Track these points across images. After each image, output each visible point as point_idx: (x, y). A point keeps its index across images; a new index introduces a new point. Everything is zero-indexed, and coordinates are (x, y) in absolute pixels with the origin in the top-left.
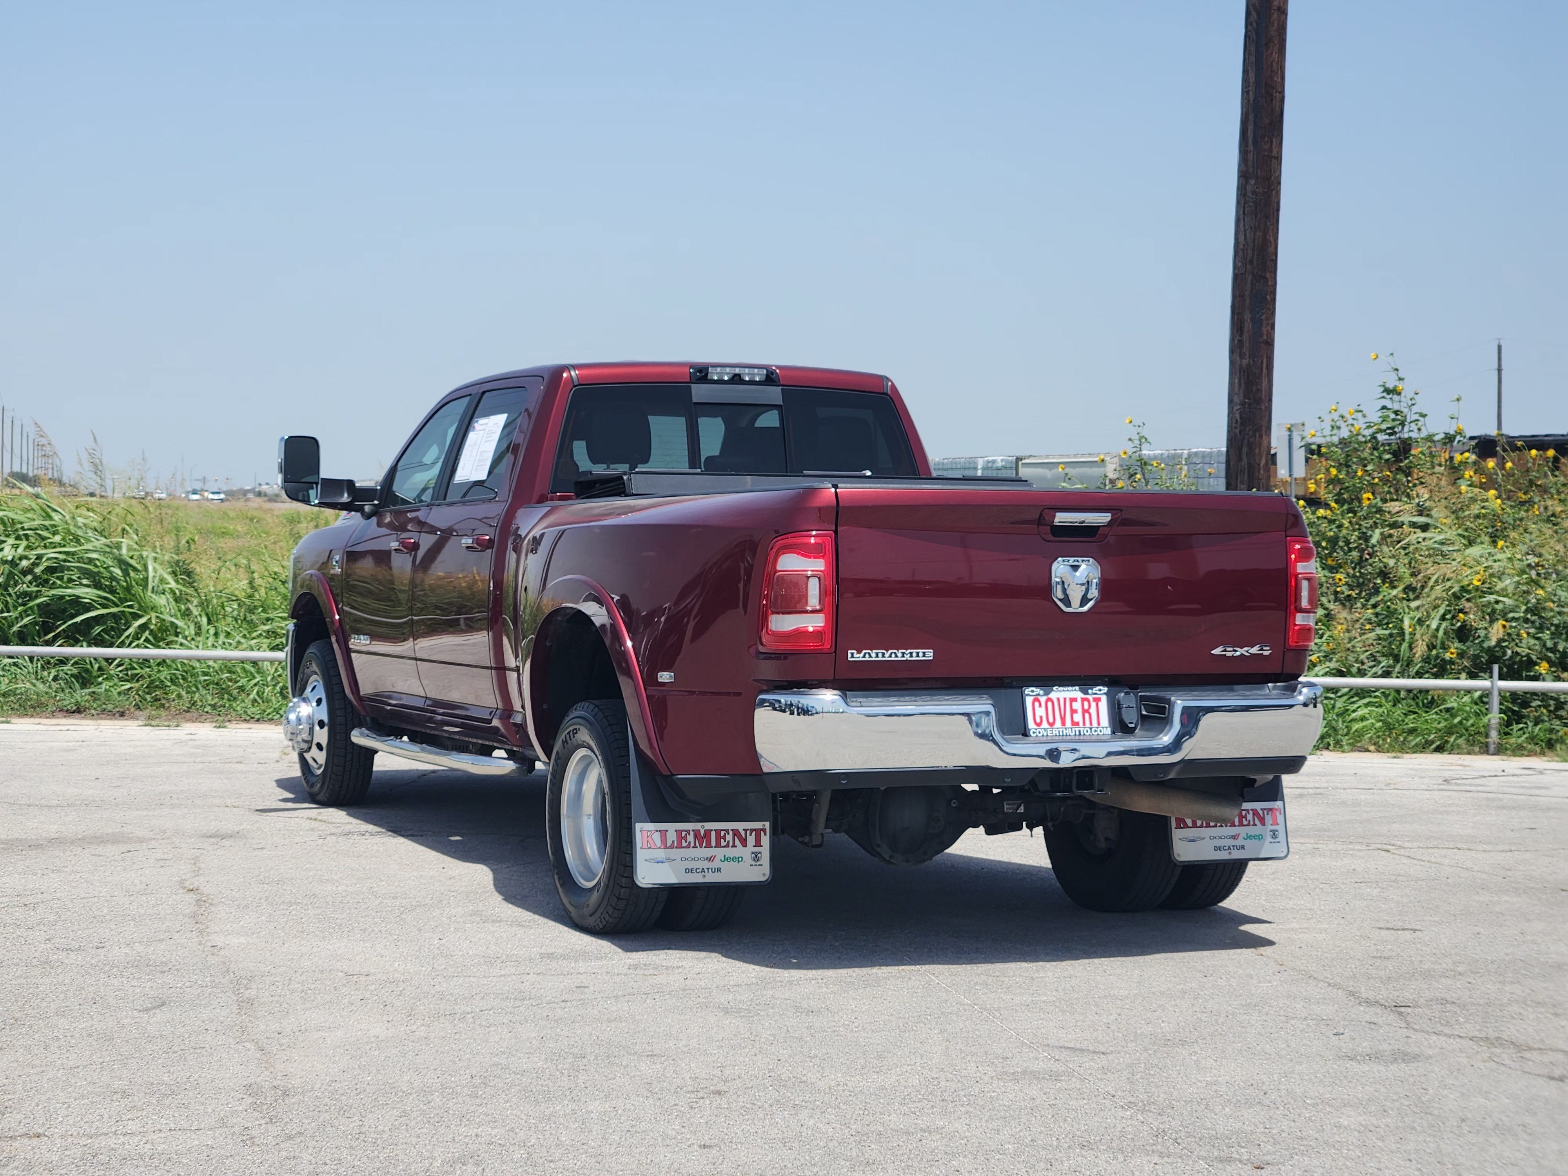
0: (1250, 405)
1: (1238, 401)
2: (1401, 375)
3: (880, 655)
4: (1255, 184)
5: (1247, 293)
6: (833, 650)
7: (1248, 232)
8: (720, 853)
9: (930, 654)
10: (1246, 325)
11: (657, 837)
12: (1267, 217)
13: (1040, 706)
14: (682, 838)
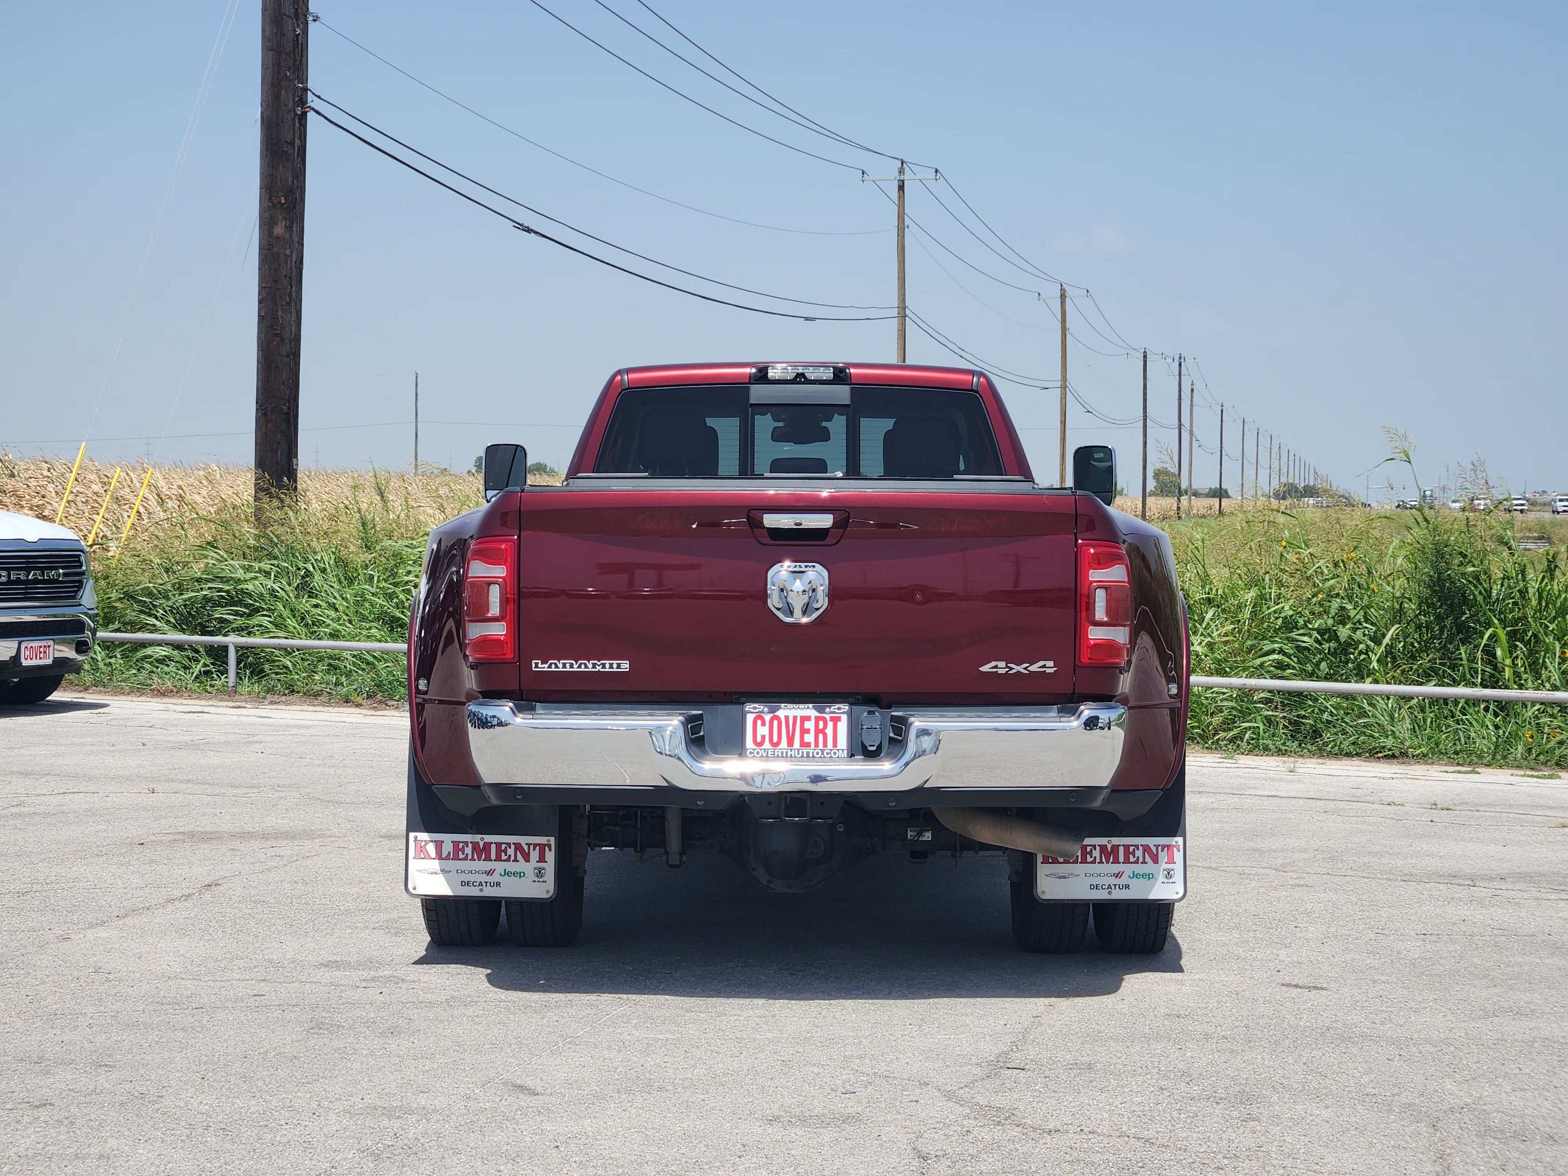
3: (568, 666)
6: (517, 659)
8: (500, 867)
9: (625, 666)
11: (431, 849)
13: (763, 724)
14: (460, 850)
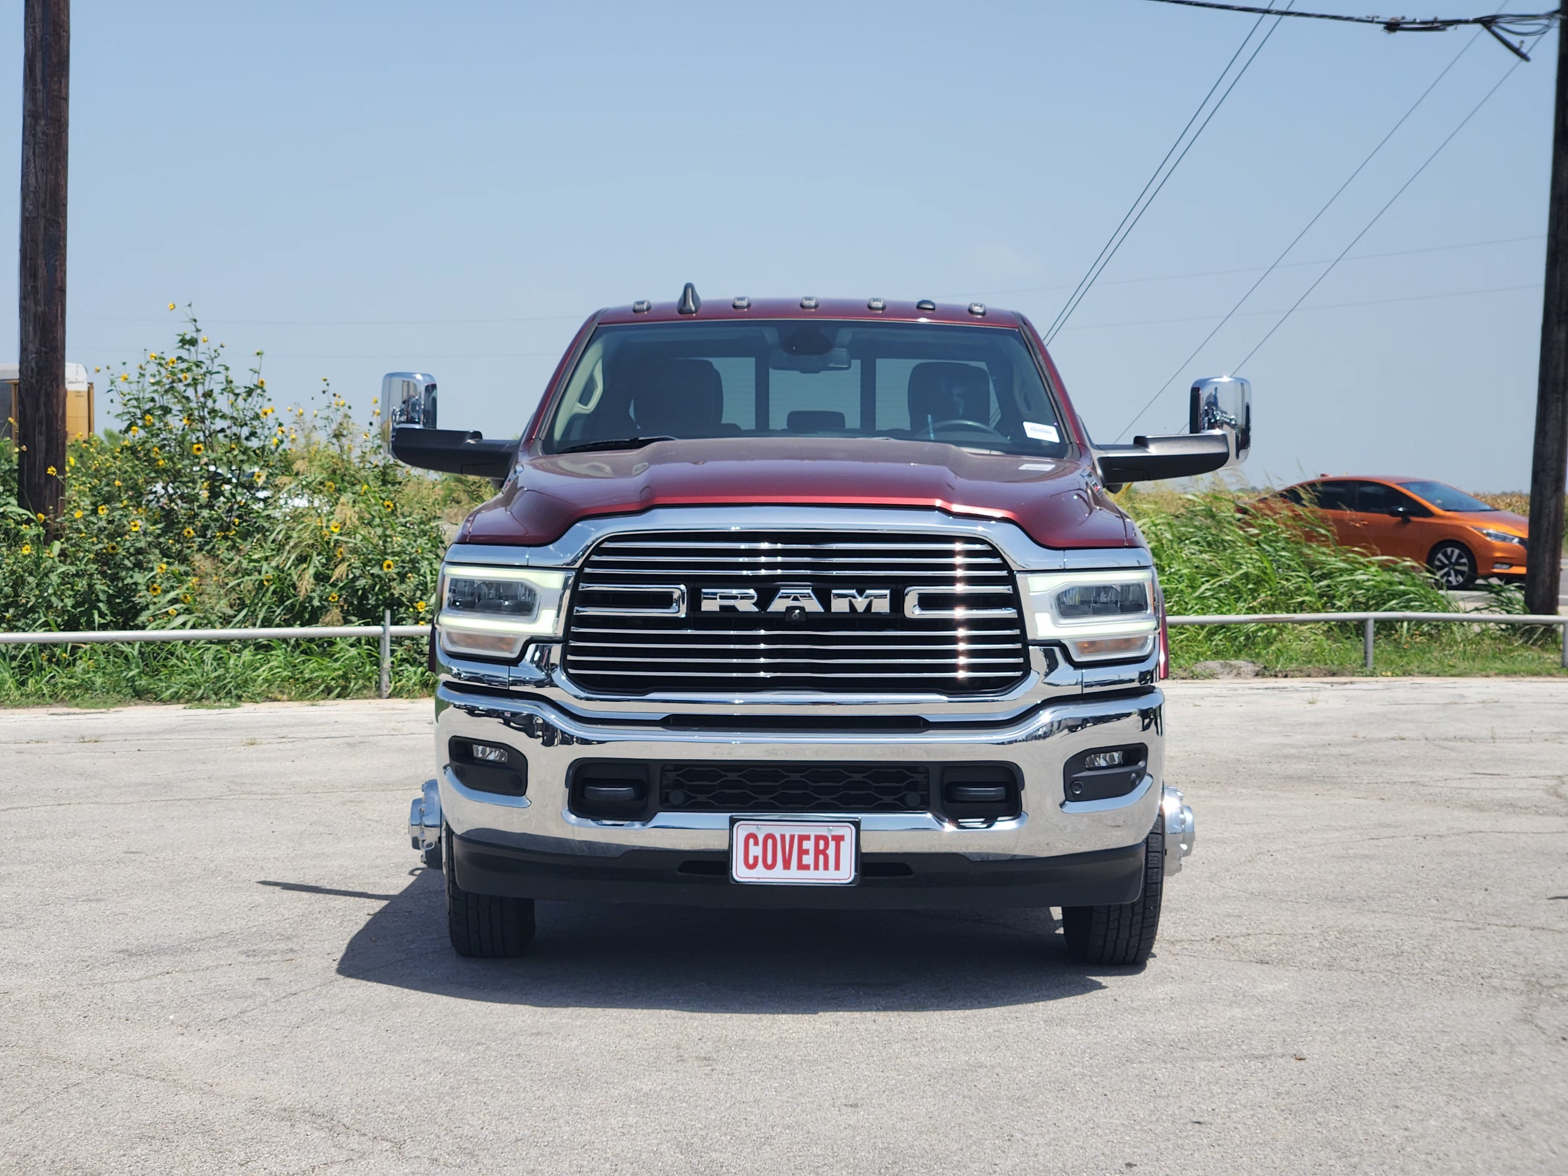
0: (46, 353)
1: (34, 350)
2: (199, 327)
4: (46, 125)
5: (40, 238)
7: (39, 174)
10: (40, 270)
12: (58, 159)
